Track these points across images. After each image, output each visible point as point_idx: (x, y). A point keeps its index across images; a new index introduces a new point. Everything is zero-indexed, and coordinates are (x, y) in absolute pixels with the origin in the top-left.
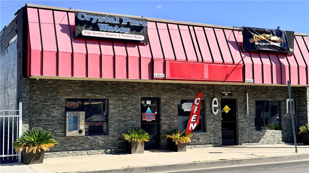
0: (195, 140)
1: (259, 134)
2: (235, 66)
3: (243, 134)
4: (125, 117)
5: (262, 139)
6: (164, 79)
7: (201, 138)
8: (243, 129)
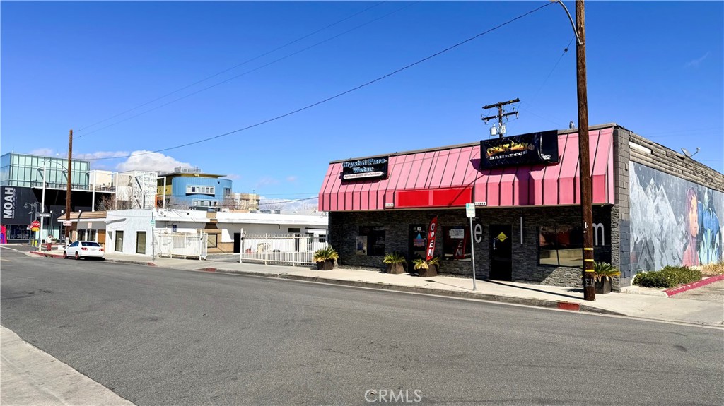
0: (458, 269)
1: (543, 271)
2: (463, 188)
3: (518, 268)
4: (396, 241)
5: (548, 278)
6: (393, 208)
7: (465, 267)
8: (518, 262)
